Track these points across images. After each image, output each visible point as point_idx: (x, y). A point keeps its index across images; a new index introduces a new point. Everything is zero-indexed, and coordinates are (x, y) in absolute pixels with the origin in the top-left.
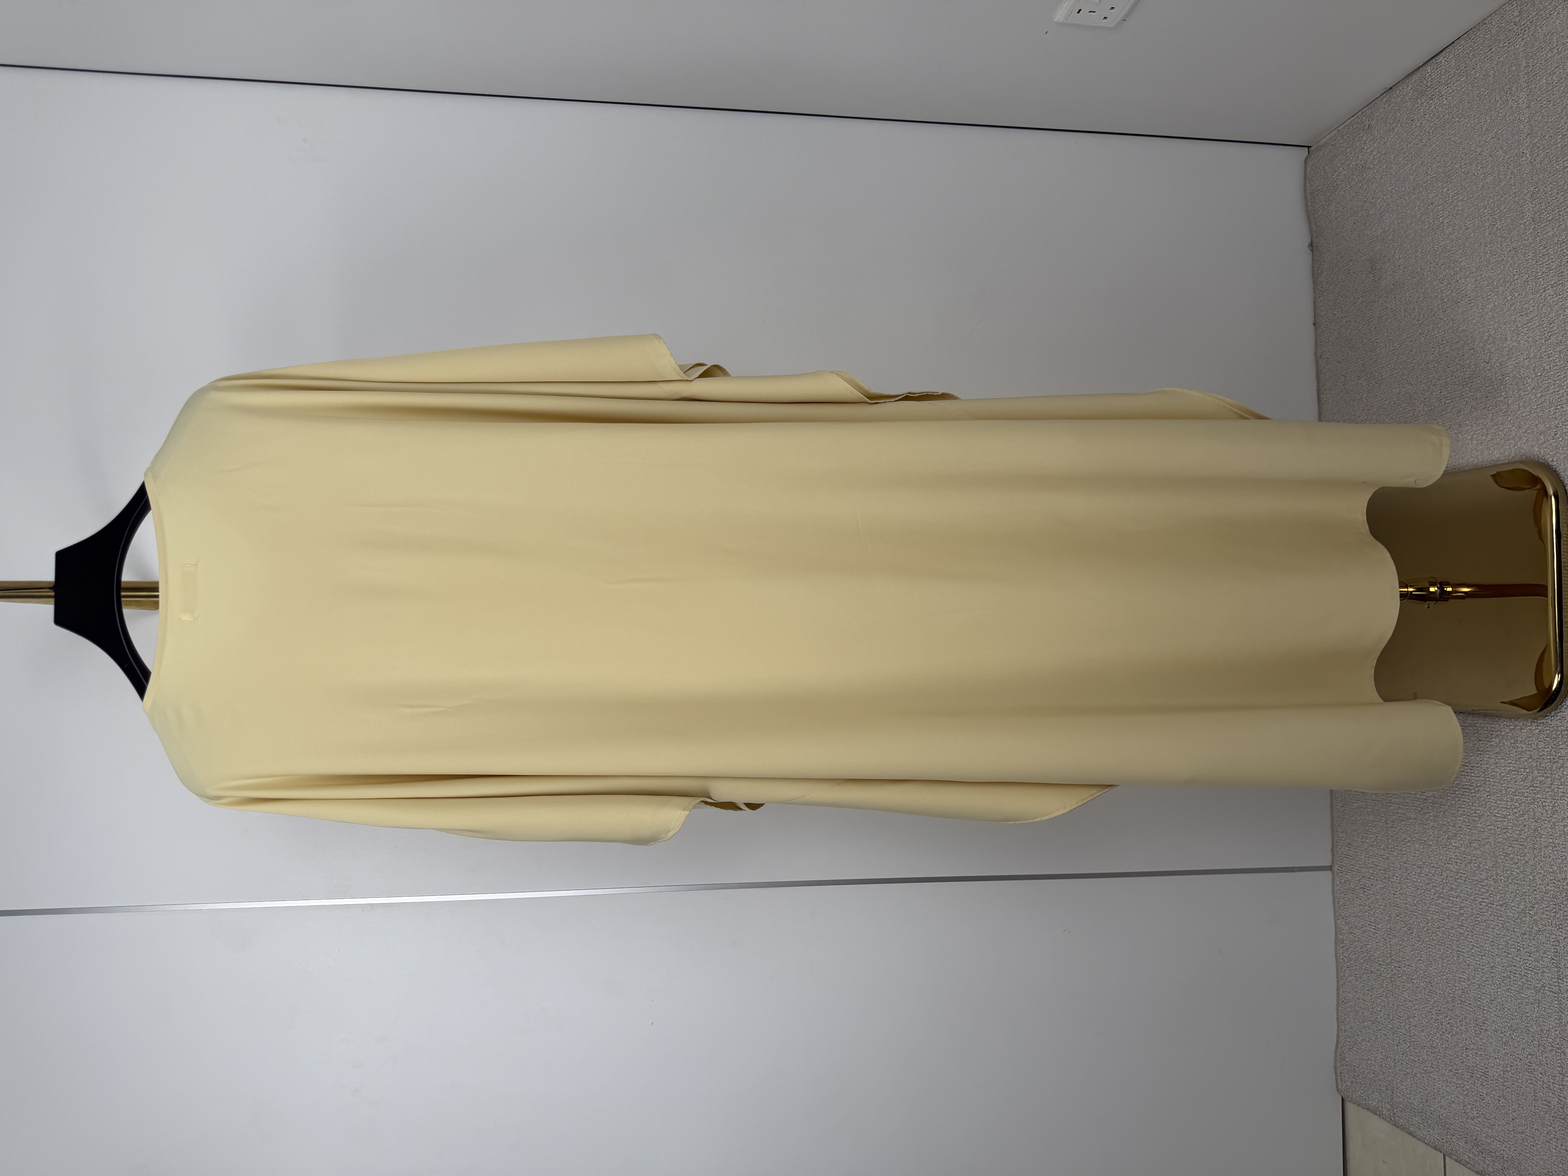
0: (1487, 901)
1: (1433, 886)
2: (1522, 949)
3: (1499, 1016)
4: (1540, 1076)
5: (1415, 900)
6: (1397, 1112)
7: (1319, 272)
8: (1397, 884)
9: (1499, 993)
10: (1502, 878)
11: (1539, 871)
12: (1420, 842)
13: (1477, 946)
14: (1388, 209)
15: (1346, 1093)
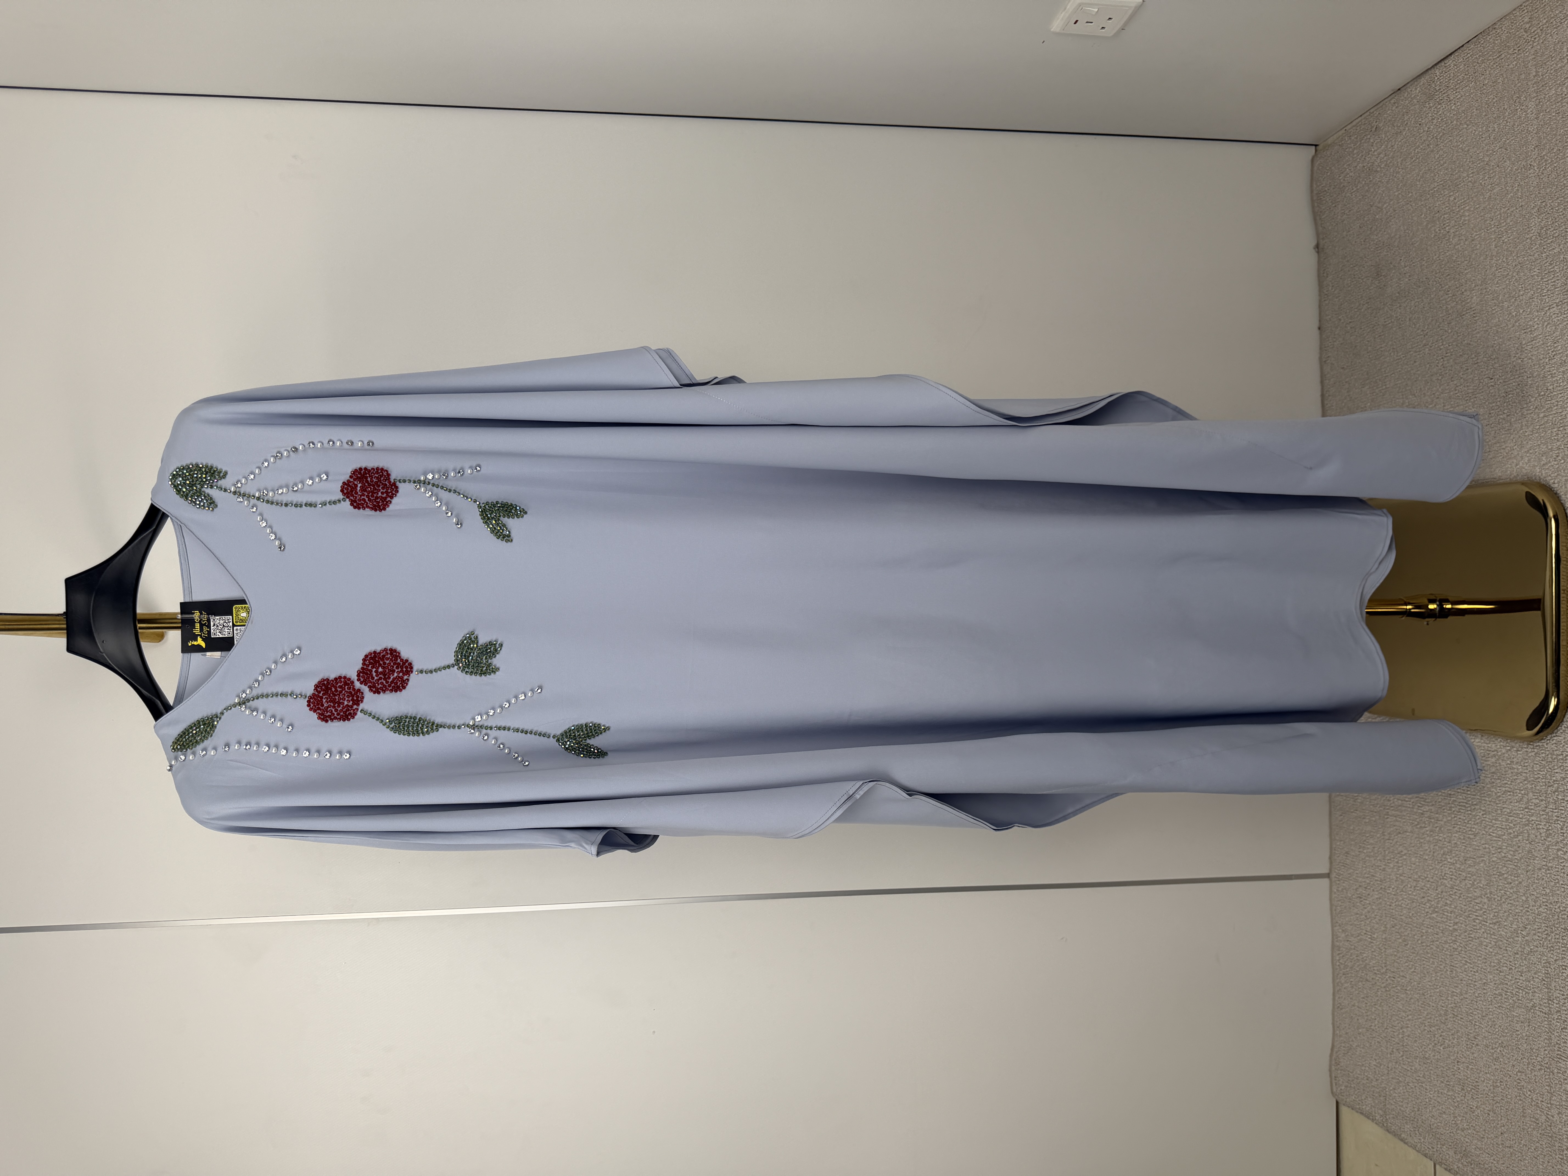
0: (1480, 918)
1: (1429, 900)
2: (1513, 968)
3: (1490, 1032)
4: (1529, 1093)
5: (1410, 913)
6: (1389, 1118)
7: (1325, 275)
8: (1392, 896)
9: (1490, 1010)
10: (1496, 897)
11: (1533, 893)
12: (1416, 855)
13: (1469, 961)
14: (1395, 214)
15: (1340, 1096)
